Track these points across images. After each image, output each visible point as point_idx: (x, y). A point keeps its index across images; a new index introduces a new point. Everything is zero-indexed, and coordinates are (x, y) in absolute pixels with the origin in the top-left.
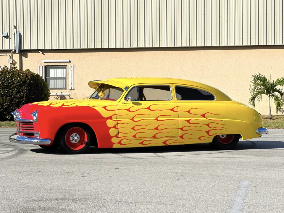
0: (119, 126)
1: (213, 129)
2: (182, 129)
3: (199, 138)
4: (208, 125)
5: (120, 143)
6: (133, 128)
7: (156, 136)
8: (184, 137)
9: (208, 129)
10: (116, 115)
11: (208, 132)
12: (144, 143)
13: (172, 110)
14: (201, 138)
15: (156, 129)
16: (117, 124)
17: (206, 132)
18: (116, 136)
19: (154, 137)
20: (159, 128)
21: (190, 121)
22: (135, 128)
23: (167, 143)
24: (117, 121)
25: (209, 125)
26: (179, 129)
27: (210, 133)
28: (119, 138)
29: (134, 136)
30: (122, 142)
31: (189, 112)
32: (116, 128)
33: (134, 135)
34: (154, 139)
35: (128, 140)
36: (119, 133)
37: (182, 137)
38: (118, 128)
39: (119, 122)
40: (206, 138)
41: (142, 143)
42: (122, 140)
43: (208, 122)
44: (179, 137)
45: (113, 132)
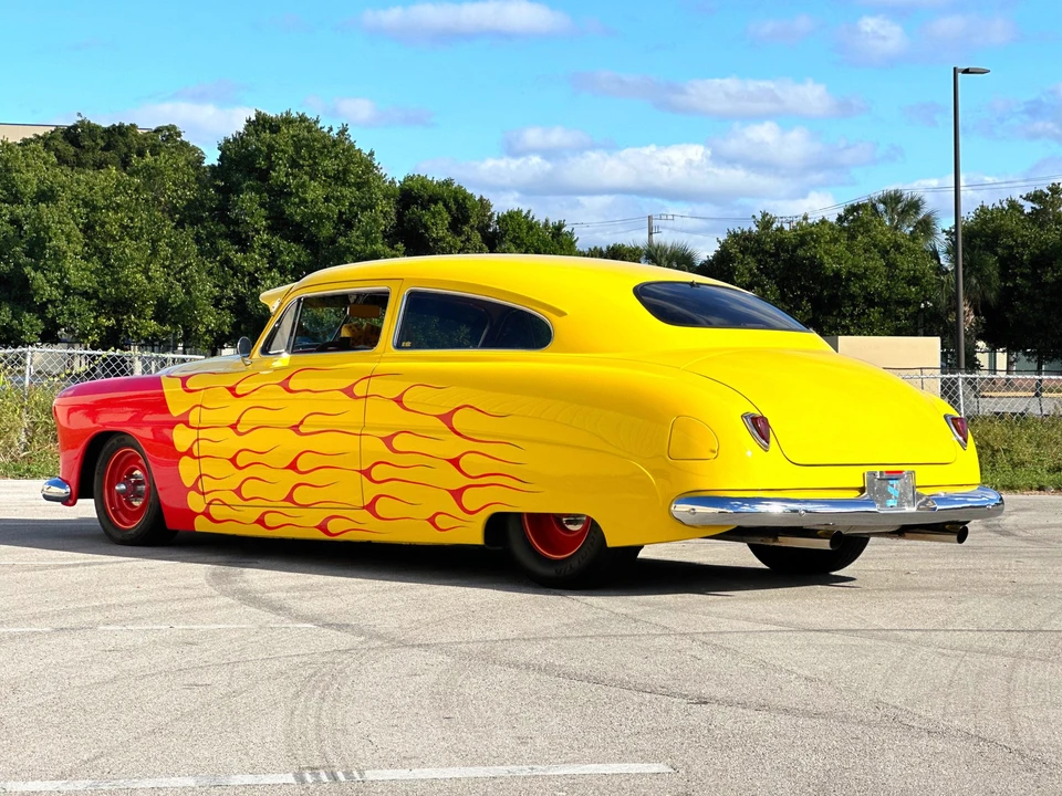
0: (203, 448)
1: (481, 481)
2: (367, 473)
3: (432, 521)
4: (455, 462)
5: (207, 513)
6: (233, 460)
7: (297, 496)
8: (379, 507)
9: (459, 481)
10: (201, 406)
11: (457, 494)
12: (268, 520)
13: (349, 391)
14: (439, 520)
15: (293, 466)
16: (198, 440)
18: (195, 487)
19: (289, 498)
20: (301, 465)
21: (395, 443)
22: (240, 462)
23: (331, 528)
24: (199, 428)
25: (462, 463)
26: (360, 472)
27: (467, 498)
28: (203, 494)
29: (238, 491)
30: (213, 510)
31: (399, 400)
32: (194, 458)
33: (235, 487)
34: (289, 509)
35: (225, 504)
36: (201, 476)
37: (370, 507)
38: (199, 458)
39: (202, 433)
40: (458, 523)
41: (261, 521)
42: (210, 504)
43: (454, 446)
44: (364, 508)
45: (187, 470)
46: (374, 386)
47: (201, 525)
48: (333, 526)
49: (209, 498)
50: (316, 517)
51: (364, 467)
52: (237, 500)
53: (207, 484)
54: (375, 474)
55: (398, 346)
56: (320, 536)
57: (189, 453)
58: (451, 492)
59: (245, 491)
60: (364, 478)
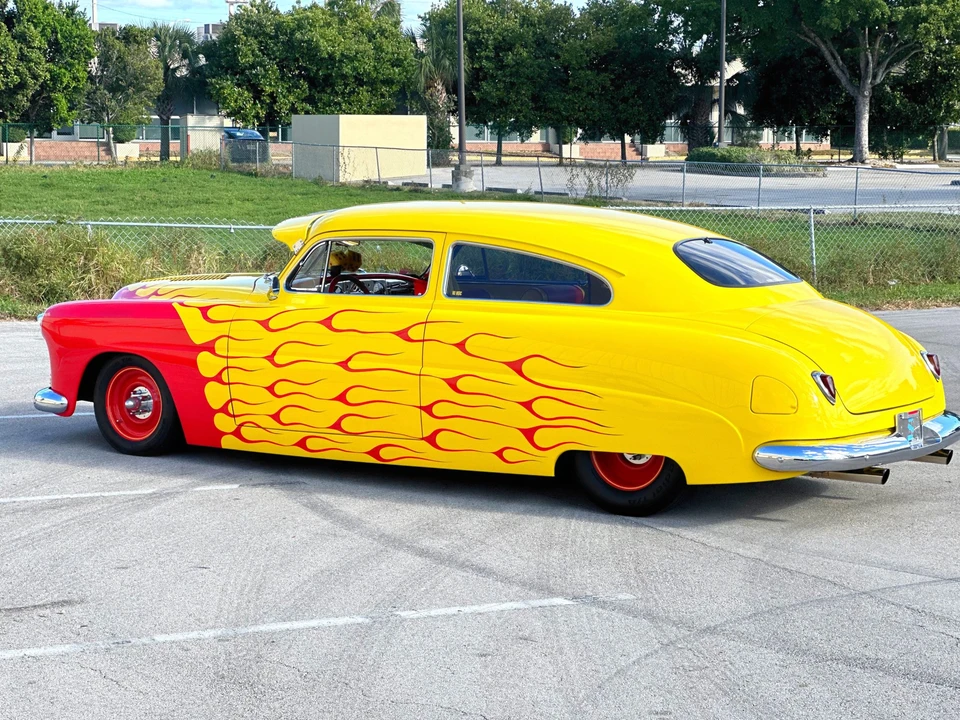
0: (233, 375)
1: (552, 423)
2: (428, 409)
3: (499, 454)
4: (528, 405)
5: (237, 433)
6: (271, 389)
7: (344, 424)
8: (439, 439)
9: (531, 422)
10: (228, 337)
11: (529, 433)
12: (310, 443)
13: (403, 334)
14: (506, 454)
15: (342, 398)
16: (228, 367)
17: (523, 431)
18: (224, 410)
19: (337, 426)
20: (350, 397)
21: (460, 385)
22: (278, 389)
23: (383, 453)
24: (227, 357)
25: (535, 406)
26: (421, 408)
27: (538, 437)
28: (234, 416)
29: (276, 417)
30: (244, 431)
31: (461, 346)
32: (224, 383)
33: (273, 411)
34: (337, 436)
35: (260, 427)
36: (231, 400)
37: (431, 439)
38: (229, 384)
39: (232, 362)
40: (526, 457)
41: (302, 444)
42: (242, 425)
43: (529, 392)
44: (423, 439)
45: (214, 395)
46: (432, 331)
47: (229, 443)
48: (384, 453)
49: (239, 421)
50: (371, 443)
51: (425, 404)
52: (273, 424)
53: (237, 408)
54: (436, 410)
55: (449, 295)
56: (371, 460)
57: (218, 379)
58: (522, 431)
59: (283, 417)
60: (424, 413)
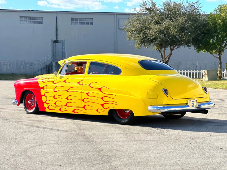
0: (47, 94)
1: (107, 102)
3: (97, 110)
4: (102, 98)
5: (48, 108)
6: (54, 97)
7: (68, 105)
8: (86, 107)
9: (103, 102)
10: (47, 86)
11: (102, 105)
12: (62, 109)
13: (79, 83)
14: (98, 110)
15: (67, 98)
16: (46, 93)
18: (46, 102)
19: (66, 105)
20: (69, 98)
21: (89, 94)
22: (56, 97)
23: (75, 111)
24: (46, 90)
25: (103, 99)
27: (104, 106)
28: (47, 104)
29: (55, 104)
30: (50, 107)
31: (89, 85)
34: (66, 107)
35: (52, 106)
36: (47, 100)
37: (84, 107)
38: (46, 96)
40: (102, 111)
41: (60, 110)
42: (49, 106)
43: (102, 95)
44: (82, 107)
45: (44, 99)
46: (84, 82)
47: (47, 110)
50: (73, 109)
51: (82, 99)
53: (48, 102)
54: (85, 100)
55: (88, 74)
56: (73, 113)
57: (44, 95)
58: (101, 104)
59: (57, 104)
60: (82, 101)
